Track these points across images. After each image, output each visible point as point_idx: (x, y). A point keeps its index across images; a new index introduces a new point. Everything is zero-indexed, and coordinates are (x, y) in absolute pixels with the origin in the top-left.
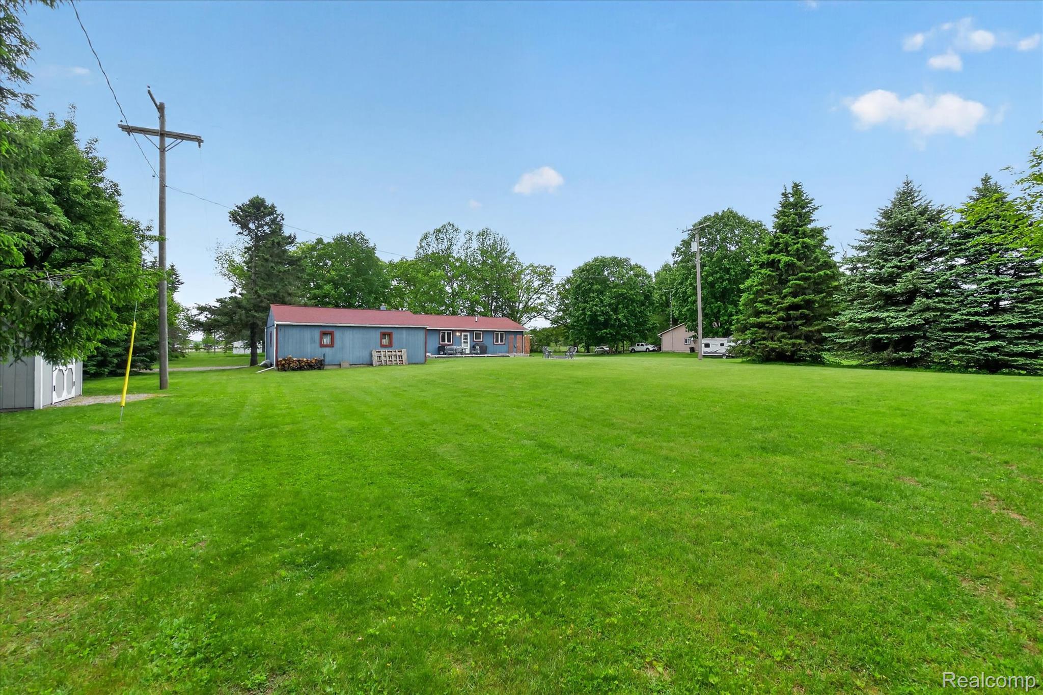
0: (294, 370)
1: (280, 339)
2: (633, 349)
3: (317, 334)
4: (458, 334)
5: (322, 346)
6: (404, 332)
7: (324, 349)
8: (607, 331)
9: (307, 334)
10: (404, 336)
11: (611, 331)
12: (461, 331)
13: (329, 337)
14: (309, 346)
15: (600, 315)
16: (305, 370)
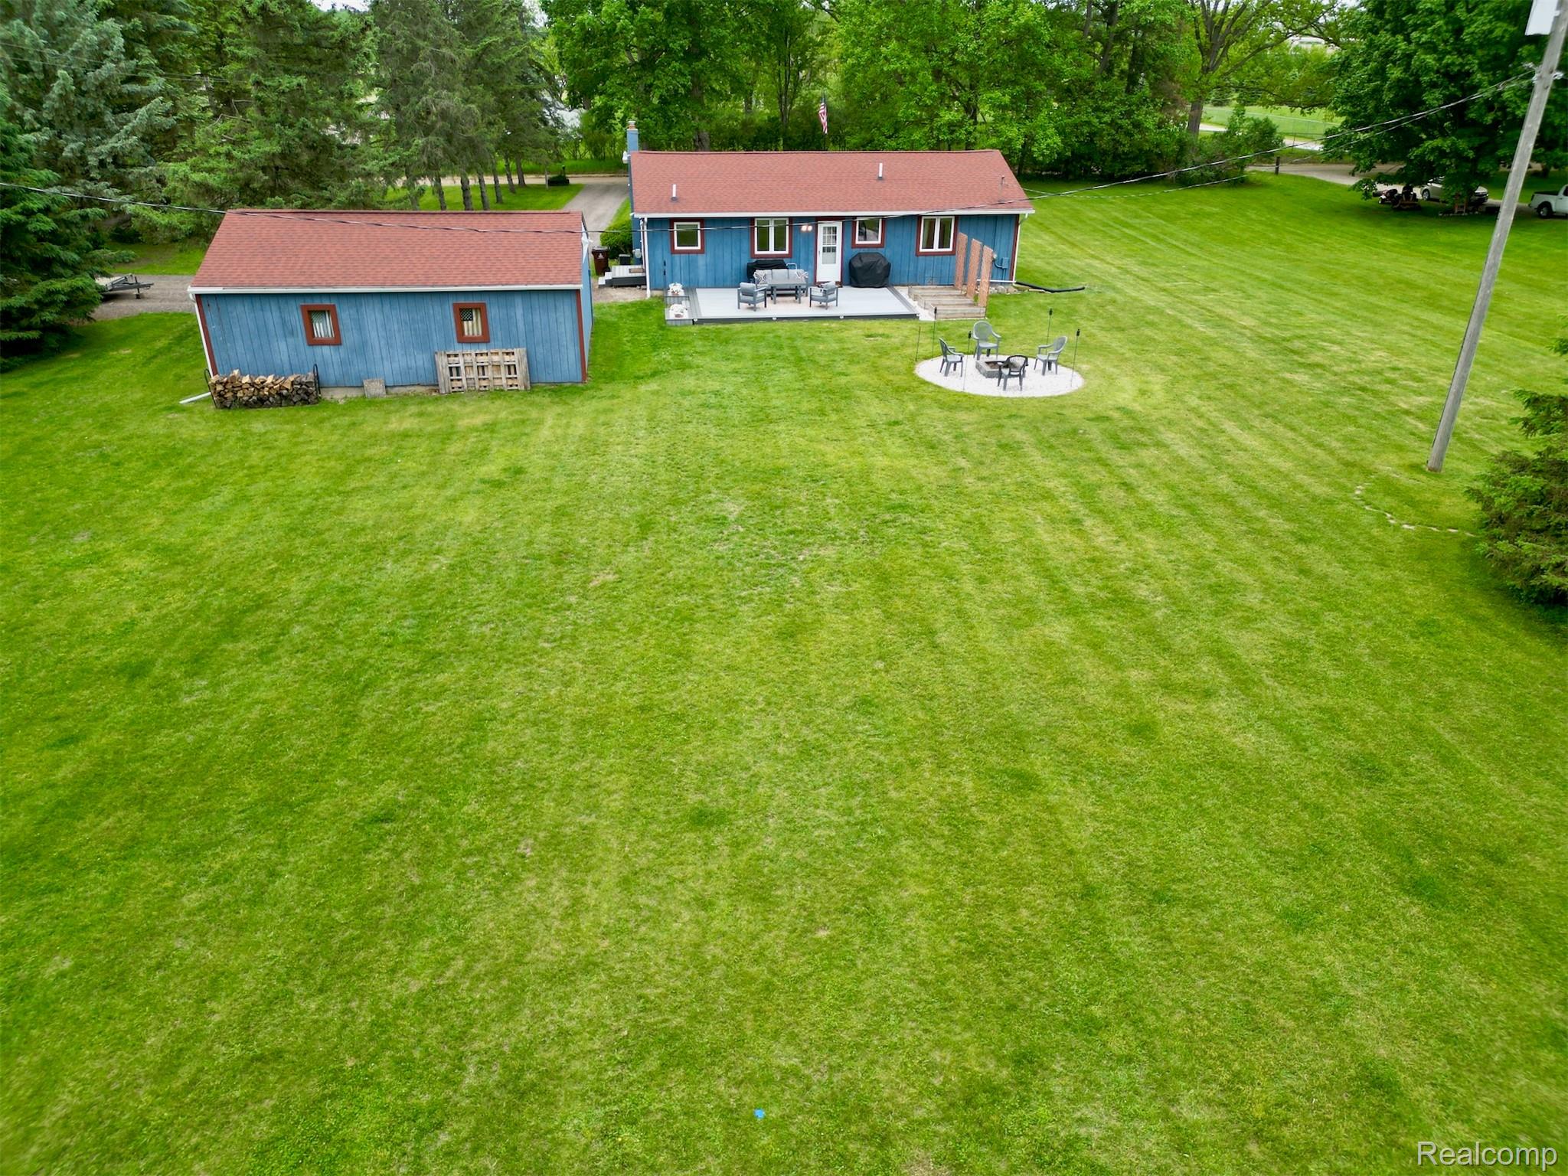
0: (247, 405)
1: (212, 328)
2: (1547, 205)
3: (295, 316)
4: (806, 228)
5: (313, 341)
6: (518, 301)
7: (318, 349)
8: (1445, 144)
9: (272, 315)
10: (519, 312)
11: (1462, 144)
12: (815, 220)
13: (328, 320)
14: (283, 346)
15: (1433, 85)
16: (272, 405)
